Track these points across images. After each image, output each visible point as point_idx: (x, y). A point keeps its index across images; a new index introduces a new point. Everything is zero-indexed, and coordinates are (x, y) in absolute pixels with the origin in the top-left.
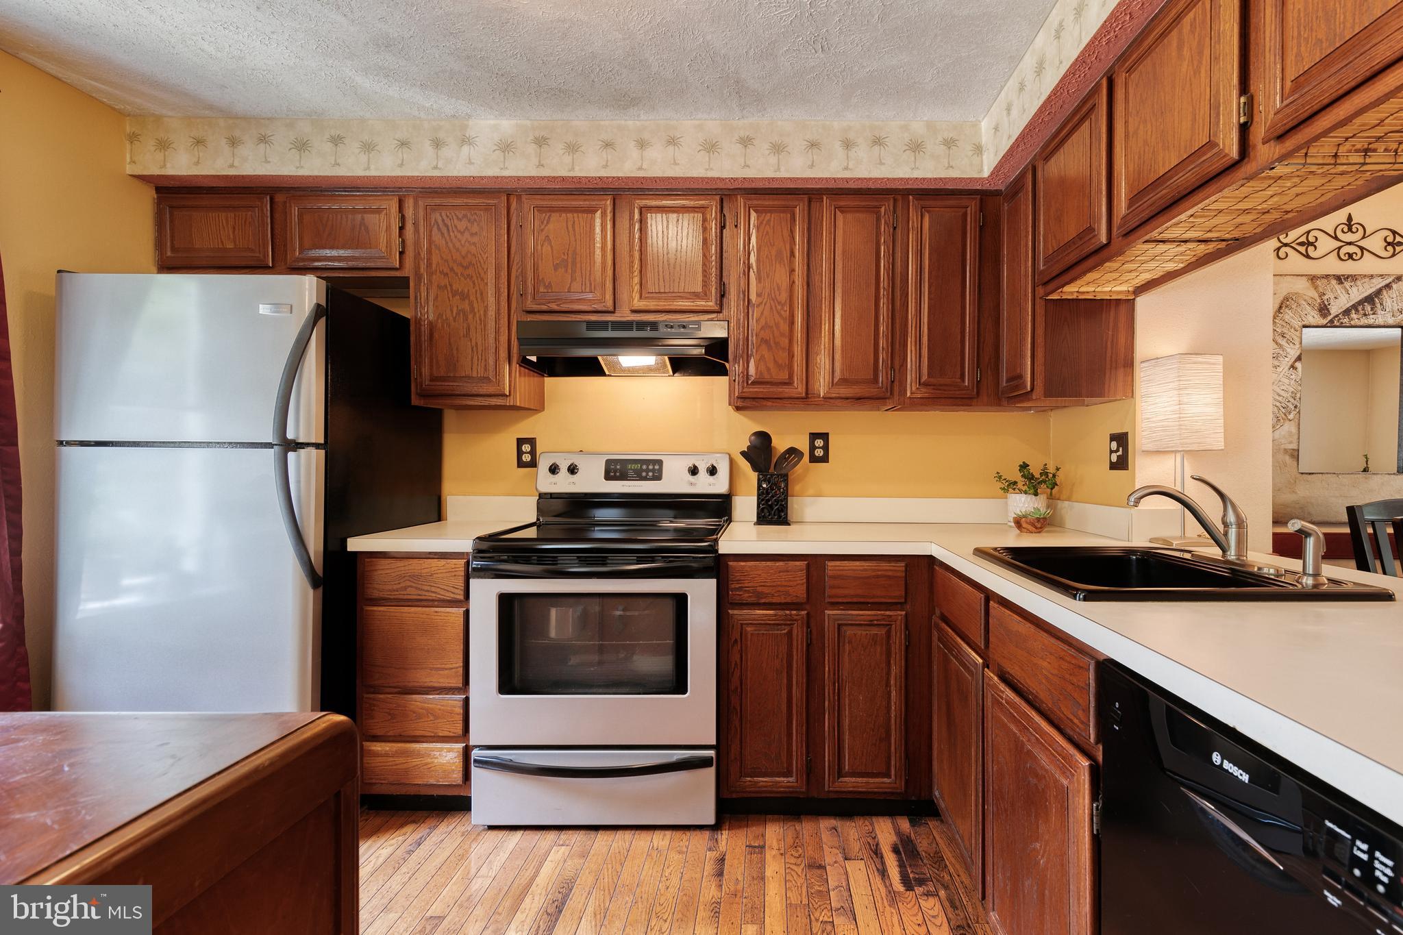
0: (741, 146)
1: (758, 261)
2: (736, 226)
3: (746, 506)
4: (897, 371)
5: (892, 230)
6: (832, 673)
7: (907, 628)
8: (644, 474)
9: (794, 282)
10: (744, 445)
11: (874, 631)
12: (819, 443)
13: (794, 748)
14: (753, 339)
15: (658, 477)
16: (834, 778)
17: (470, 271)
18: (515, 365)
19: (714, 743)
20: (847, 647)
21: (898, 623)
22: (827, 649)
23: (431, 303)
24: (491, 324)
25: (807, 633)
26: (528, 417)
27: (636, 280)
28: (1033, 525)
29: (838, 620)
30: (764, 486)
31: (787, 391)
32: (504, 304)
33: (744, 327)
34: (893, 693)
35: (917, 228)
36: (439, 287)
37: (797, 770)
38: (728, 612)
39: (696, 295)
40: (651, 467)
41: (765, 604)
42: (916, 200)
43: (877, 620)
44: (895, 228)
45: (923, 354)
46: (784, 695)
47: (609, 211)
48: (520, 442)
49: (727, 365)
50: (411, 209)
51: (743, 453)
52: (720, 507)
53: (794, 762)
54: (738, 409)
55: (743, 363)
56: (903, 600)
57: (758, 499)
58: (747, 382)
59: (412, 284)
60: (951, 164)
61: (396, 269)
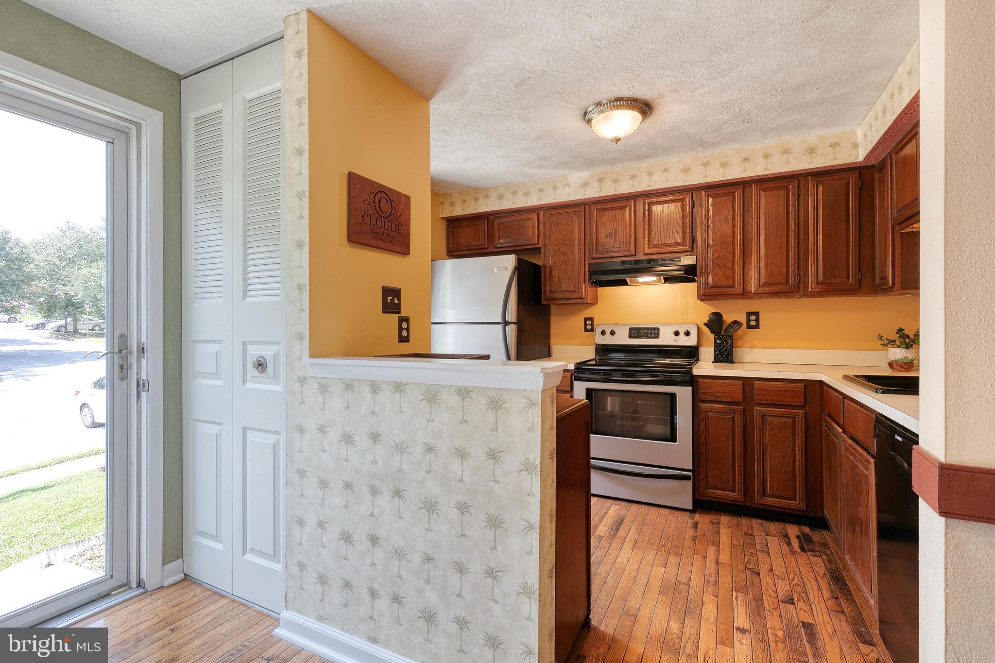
0: (703, 167)
1: (713, 222)
2: (700, 206)
3: (707, 352)
4: (802, 277)
5: (797, 197)
6: (759, 440)
7: (806, 419)
8: (649, 335)
9: (735, 232)
10: (706, 319)
11: (785, 420)
12: (753, 317)
13: (737, 478)
14: (710, 264)
15: (657, 336)
16: (760, 497)
17: (567, 242)
18: (587, 284)
19: (691, 468)
20: (768, 428)
21: (800, 416)
22: (755, 428)
23: (550, 258)
24: (577, 265)
25: (743, 417)
26: (589, 307)
27: (647, 239)
28: (901, 366)
29: (762, 413)
30: (718, 342)
31: (731, 290)
32: (582, 256)
33: (705, 258)
34: (797, 455)
35: (814, 195)
36: (554, 251)
37: (738, 490)
38: (698, 405)
39: (678, 244)
40: (653, 332)
41: (718, 401)
42: (813, 178)
43: (787, 414)
44: (799, 196)
45: (819, 266)
46: (731, 449)
47: (632, 207)
48: (586, 319)
49: (696, 278)
50: (542, 217)
51: (705, 324)
52: (692, 353)
53: (737, 485)
54: (702, 300)
55: (705, 276)
56: (803, 404)
57: (714, 349)
58: (708, 287)
59: (542, 250)
60: (836, 156)
61: (536, 244)
